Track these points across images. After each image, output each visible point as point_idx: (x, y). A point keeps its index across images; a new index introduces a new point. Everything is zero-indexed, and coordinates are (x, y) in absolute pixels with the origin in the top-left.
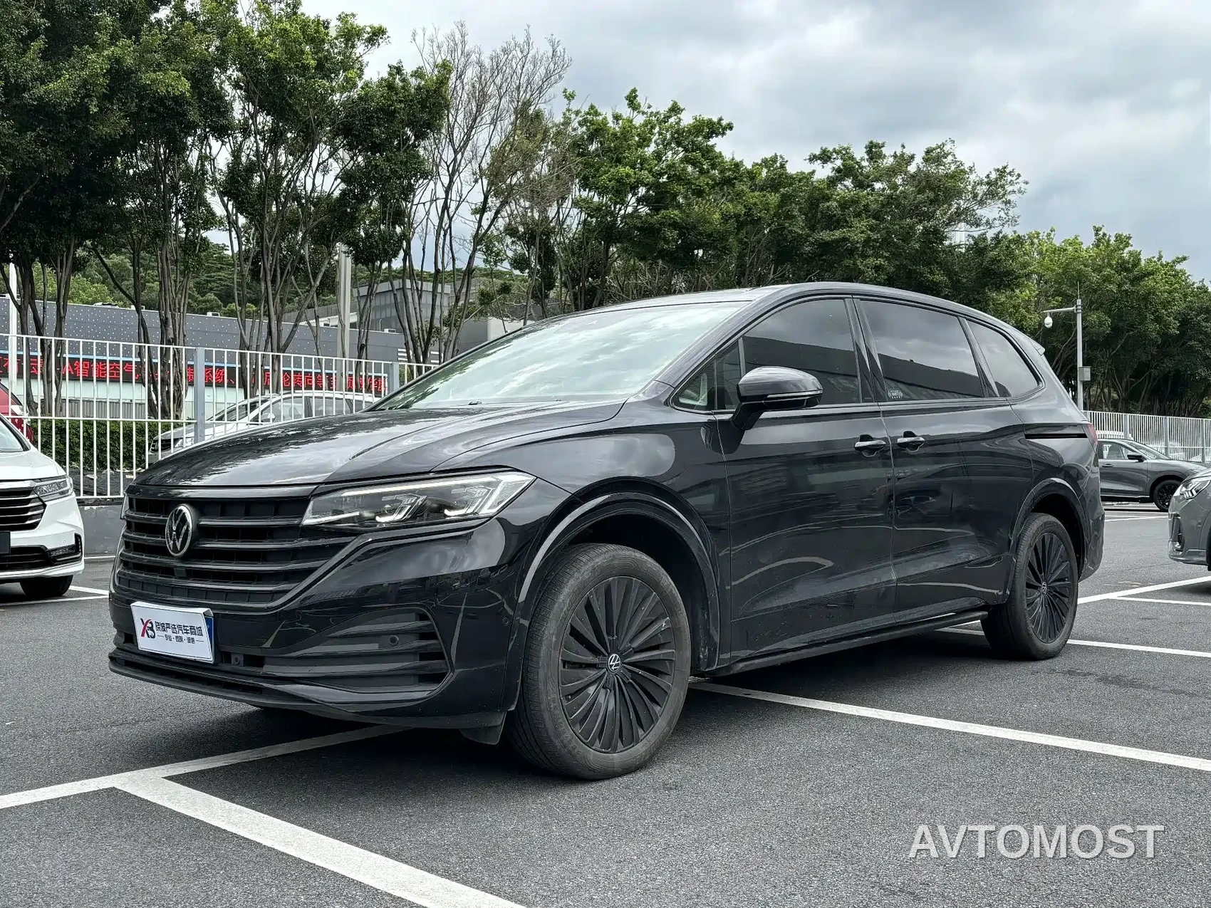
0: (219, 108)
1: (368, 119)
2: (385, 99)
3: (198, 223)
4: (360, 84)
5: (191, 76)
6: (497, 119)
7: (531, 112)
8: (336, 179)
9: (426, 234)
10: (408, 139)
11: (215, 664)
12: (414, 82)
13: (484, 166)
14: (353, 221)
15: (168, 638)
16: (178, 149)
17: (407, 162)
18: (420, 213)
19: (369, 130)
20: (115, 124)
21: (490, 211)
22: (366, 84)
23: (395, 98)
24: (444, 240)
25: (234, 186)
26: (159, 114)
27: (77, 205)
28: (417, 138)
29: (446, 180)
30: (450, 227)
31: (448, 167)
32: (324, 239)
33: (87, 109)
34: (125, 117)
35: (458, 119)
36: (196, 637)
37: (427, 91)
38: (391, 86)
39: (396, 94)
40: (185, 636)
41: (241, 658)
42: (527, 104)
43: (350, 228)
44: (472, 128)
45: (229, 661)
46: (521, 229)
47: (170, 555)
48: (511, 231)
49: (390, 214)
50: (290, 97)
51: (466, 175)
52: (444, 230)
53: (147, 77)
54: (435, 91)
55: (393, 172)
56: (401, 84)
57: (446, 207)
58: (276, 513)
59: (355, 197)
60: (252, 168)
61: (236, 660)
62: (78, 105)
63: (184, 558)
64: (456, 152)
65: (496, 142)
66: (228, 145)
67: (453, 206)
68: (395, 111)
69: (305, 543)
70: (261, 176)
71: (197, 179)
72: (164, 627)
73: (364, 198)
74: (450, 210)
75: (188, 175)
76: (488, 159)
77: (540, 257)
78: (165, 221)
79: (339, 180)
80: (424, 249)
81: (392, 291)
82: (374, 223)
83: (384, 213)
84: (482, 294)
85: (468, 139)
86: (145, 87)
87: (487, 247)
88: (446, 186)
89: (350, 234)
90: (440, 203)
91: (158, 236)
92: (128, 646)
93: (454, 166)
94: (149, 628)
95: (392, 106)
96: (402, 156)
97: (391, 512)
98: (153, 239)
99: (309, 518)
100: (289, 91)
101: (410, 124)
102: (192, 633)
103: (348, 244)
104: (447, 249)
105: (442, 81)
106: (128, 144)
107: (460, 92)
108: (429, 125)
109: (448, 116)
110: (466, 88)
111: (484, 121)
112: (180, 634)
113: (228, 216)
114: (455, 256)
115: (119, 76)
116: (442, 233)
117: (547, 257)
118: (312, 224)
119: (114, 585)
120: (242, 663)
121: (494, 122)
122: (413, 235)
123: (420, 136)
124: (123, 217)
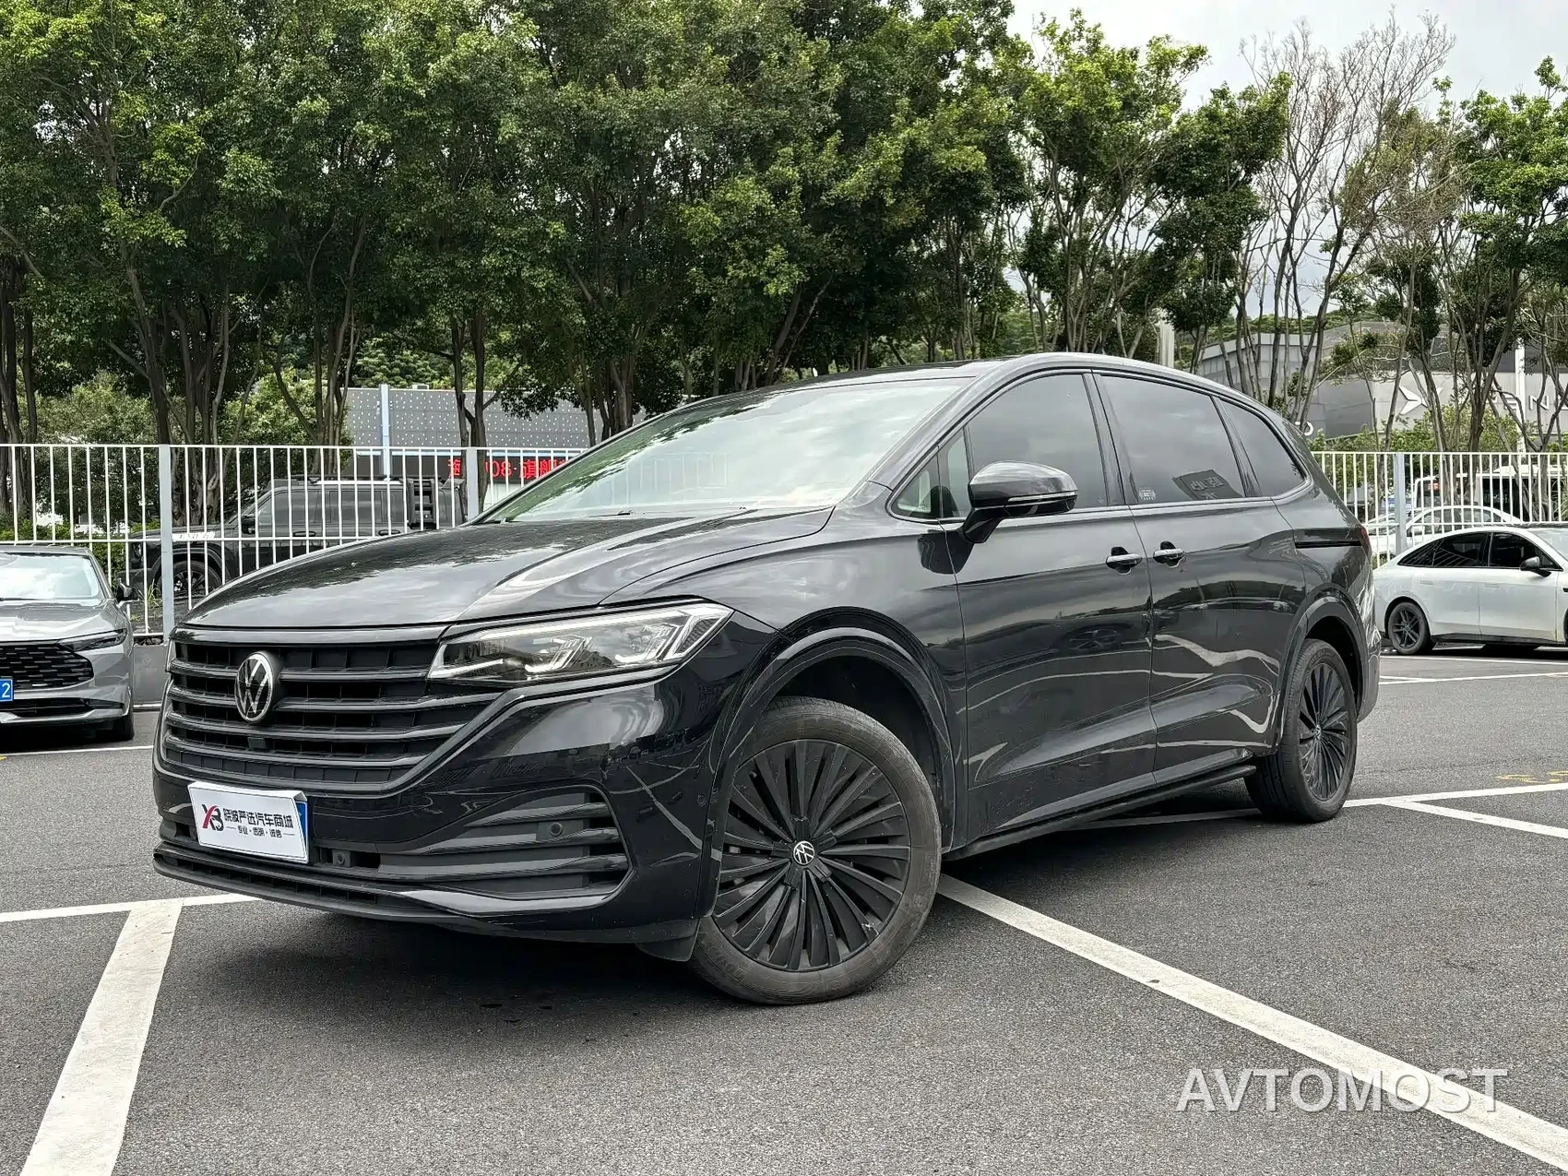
0: (1014, 175)
1: (1185, 159)
2: (1206, 132)
3: (994, 306)
4: (1175, 118)
5: (984, 146)
6: (1353, 130)
7: (1400, 113)
8: (1150, 234)
9: (1264, 285)
10: (1238, 173)
11: (310, 864)
12: (1243, 106)
13: (1337, 191)
14: (1169, 280)
15: (243, 830)
16: (973, 225)
17: (1234, 203)
18: (1256, 260)
19: (1187, 172)
20: (912, 211)
21: (1346, 244)
22: (1184, 117)
23: (1218, 129)
24: (1288, 289)
25: (1035, 257)
26: (952, 193)
27: (870, 301)
28: (1248, 173)
29: (1287, 215)
30: (1294, 274)
31: (1289, 200)
32: (1138, 305)
33: (882, 201)
34: (919, 205)
35: (1302, 137)
36: (283, 830)
37: (1259, 114)
38: (1212, 116)
39: (1220, 124)
40: (267, 828)
41: (346, 857)
42: (1395, 103)
43: (1167, 291)
44: (1319, 147)
45: (330, 860)
46: (1390, 264)
47: (242, 720)
48: (1375, 268)
49: (1217, 266)
50: (1093, 148)
51: (1313, 206)
52: (1286, 276)
53: (941, 156)
54: (1269, 112)
55: (1219, 217)
56: (1226, 110)
57: (1288, 248)
58: (391, 663)
59: (1173, 252)
60: (1053, 234)
61: (340, 858)
62: (874, 197)
63: (262, 724)
64: (1299, 180)
65: (1353, 157)
66: (1028, 209)
67: (1297, 246)
68: (1218, 145)
69: (433, 702)
70: (1063, 242)
71: (993, 254)
72: (236, 816)
73: (1182, 252)
74: (1293, 252)
75: (983, 252)
76: (1341, 182)
77: (1416, 297)
78: (960, 307)
79: (1154, 235)
80: (1261, 304)
81: (1223, 355)
82: (1198, 278)
83: (1210, 265)
84: (1338, 351)
85: (1316, 161)
86: (936, 168)
87: (1345, 292)
88: (1288, 223)
89: (1168, 296)
90: (1281, 244)
91: (952, 325)
92: (183, 840)
93: (1298, 197)
94: (213, 817)
95: (1214, 139)
96: (1229, 196)
97: (547, 659)
98: (947, 329)
99: (437, 669)
100: (1092, 140)
101: (1239, 157)
102: (277, 824)
103: (1167, 307)
104: (1291, 300)
105: (1280, 98)
106: (919, 230)
107: (1303, 106)
108: (1263, 155)
109: (1288, 139)
110: (1312, 99)
111: (1337, 134)
112: (260, 825)
113: (1029, 292)
114: (1302, 307)
115: (913, 157)
116: (1284, 281)
117: (1427, 294)
118: (1124, 289)
119: (161, 760)
120: (348, 862)
121: (1348, 135)
122: (1249, 287)
123: (1252, 168)
124: (915, 306)
